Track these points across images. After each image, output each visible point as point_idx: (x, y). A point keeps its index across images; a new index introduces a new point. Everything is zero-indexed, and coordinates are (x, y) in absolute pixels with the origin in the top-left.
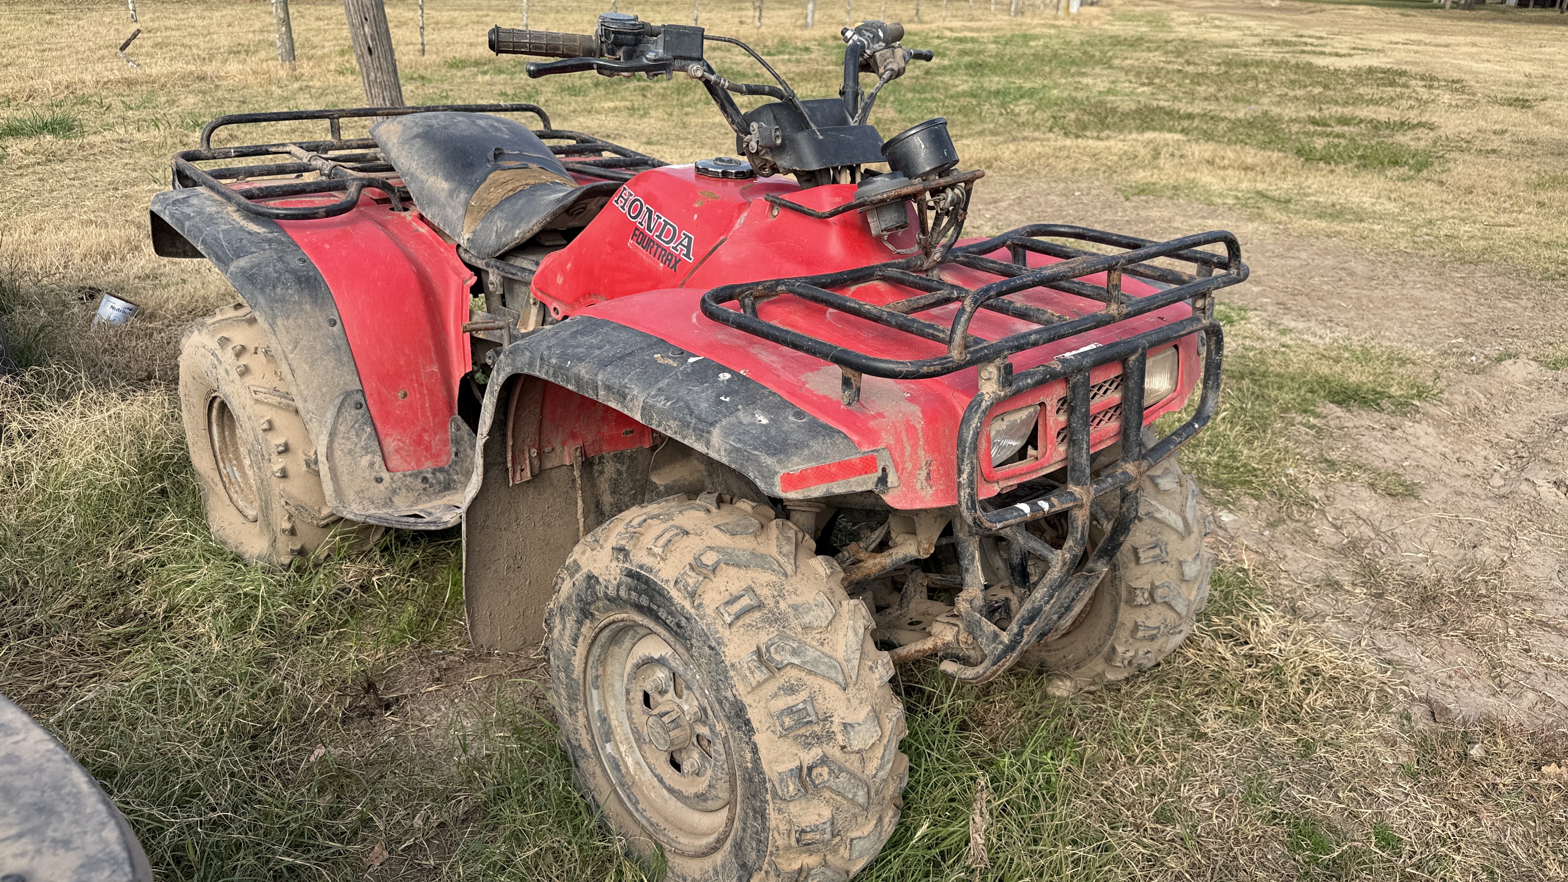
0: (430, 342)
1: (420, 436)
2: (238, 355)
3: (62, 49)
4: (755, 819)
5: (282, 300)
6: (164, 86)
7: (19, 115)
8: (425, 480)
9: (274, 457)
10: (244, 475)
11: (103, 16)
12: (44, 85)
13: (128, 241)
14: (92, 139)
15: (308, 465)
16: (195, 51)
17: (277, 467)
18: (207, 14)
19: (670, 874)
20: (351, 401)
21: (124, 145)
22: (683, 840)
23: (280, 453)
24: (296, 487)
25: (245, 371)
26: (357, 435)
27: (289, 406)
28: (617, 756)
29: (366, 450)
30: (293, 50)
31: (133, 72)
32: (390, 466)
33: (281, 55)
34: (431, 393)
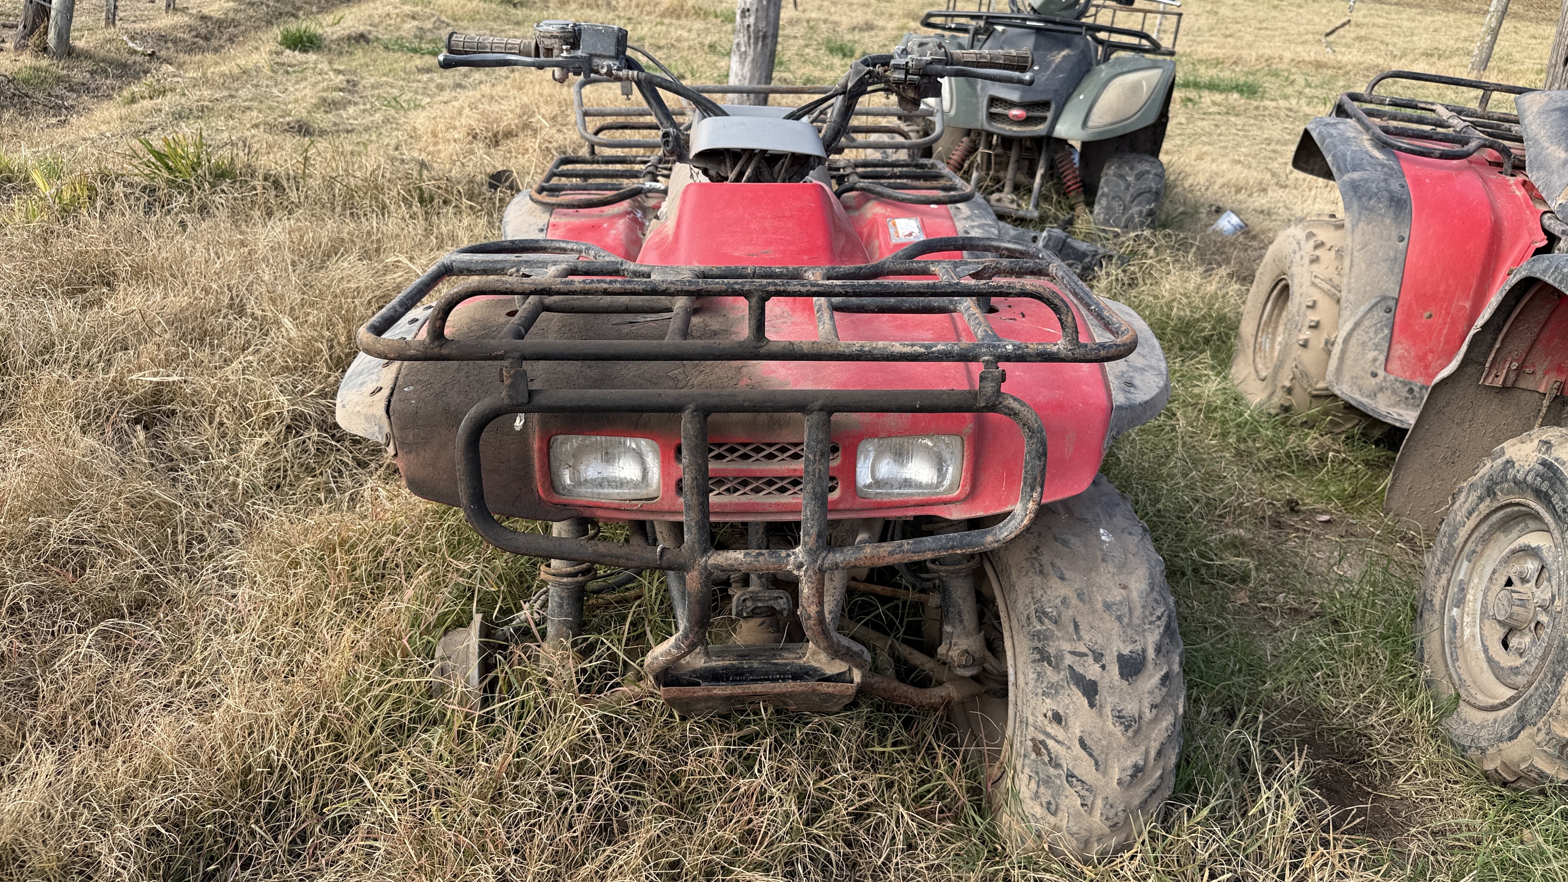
0: (1474, 282)
1: (1425, 354)
2: (1316, 247)
3: (1276, 29)
4: (1551, 680)
5: (1371, 210)
6: (1348, 73)
7: (1221, 75)
8: (1411, 391)
9: (1305, 329)
10: (1272, 348)
11: (1323, 6)
12: (1250, 55)
13: (1260, 183)
14: (1267, 103)
15: (1326, 343)
16: (1390, 48)
17: (1302, 337)
18: (1419, 17)
19: (1455, 716)
20: (1384, 305)
21: (1290, 114)
22: (1480, 697)
23: (1311, 327)
24: (1308, 358)
25: (1315, 260)
26: (1376, 333)
27: (1334, 294)
28: (1458, 621)
29: (1376, 347)
30: (1488, 60)
31: (1327, 56)
32: (1389, 367)
33: (1473, 64)
34: (1453, 324)
